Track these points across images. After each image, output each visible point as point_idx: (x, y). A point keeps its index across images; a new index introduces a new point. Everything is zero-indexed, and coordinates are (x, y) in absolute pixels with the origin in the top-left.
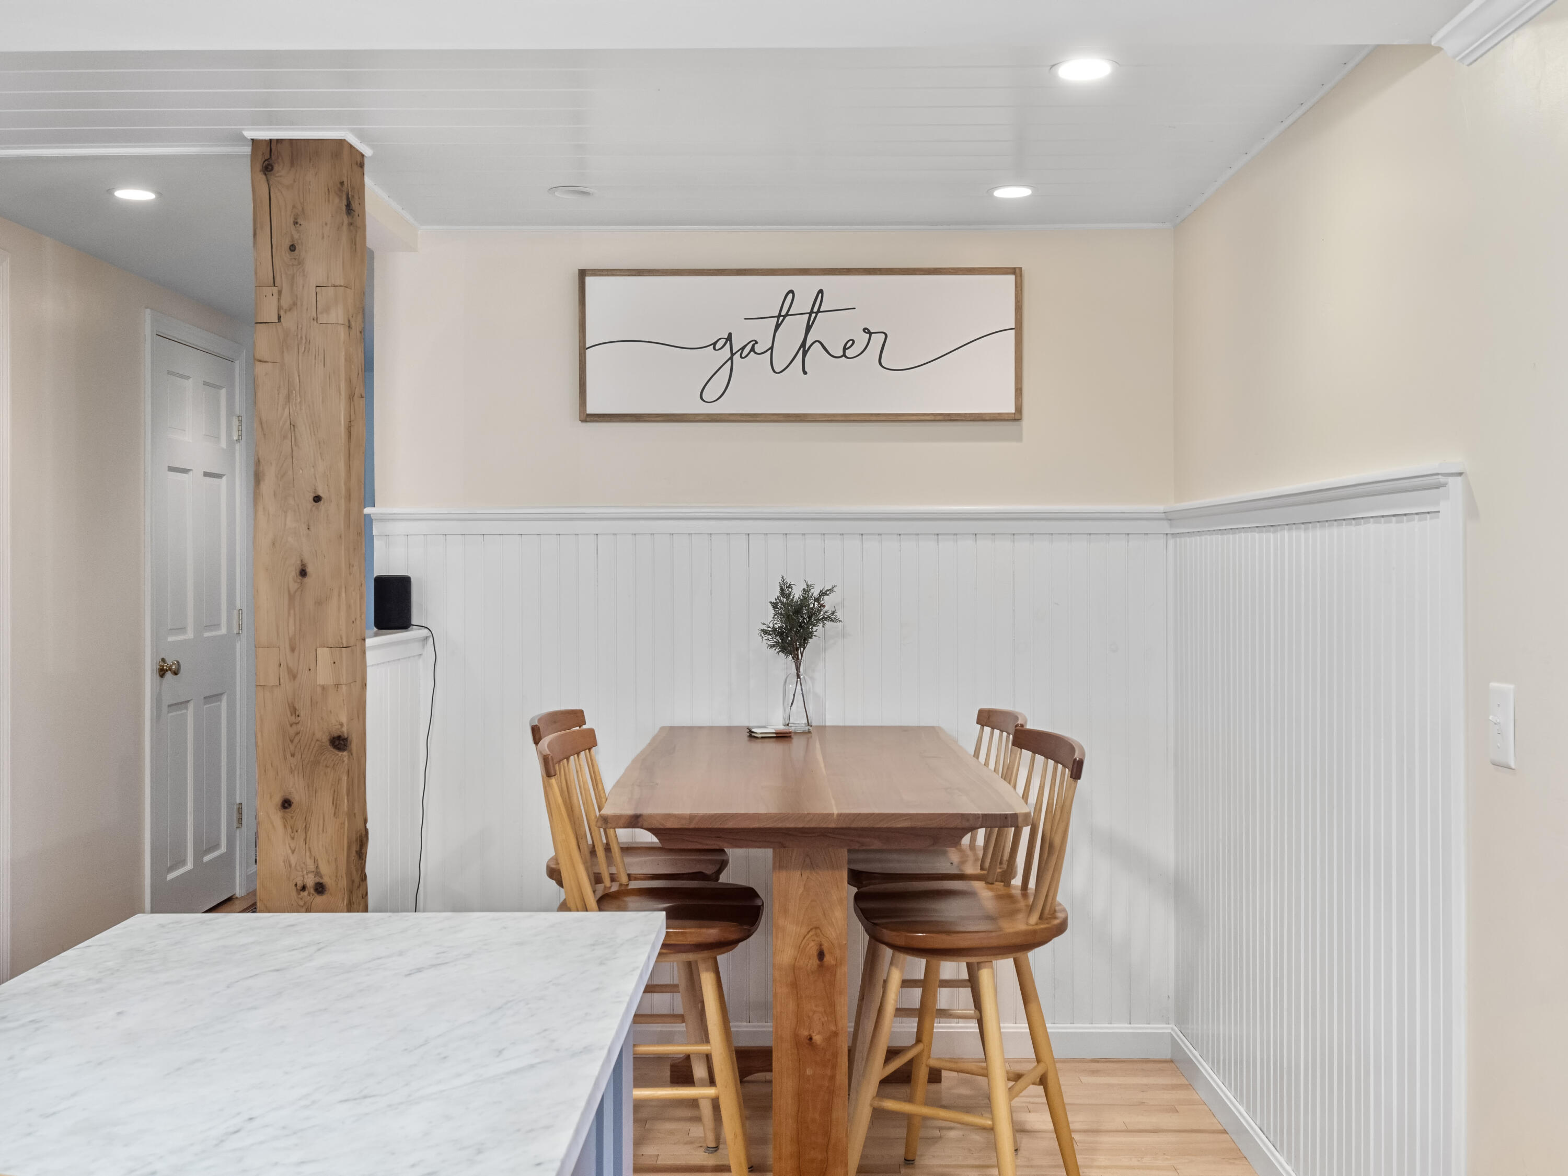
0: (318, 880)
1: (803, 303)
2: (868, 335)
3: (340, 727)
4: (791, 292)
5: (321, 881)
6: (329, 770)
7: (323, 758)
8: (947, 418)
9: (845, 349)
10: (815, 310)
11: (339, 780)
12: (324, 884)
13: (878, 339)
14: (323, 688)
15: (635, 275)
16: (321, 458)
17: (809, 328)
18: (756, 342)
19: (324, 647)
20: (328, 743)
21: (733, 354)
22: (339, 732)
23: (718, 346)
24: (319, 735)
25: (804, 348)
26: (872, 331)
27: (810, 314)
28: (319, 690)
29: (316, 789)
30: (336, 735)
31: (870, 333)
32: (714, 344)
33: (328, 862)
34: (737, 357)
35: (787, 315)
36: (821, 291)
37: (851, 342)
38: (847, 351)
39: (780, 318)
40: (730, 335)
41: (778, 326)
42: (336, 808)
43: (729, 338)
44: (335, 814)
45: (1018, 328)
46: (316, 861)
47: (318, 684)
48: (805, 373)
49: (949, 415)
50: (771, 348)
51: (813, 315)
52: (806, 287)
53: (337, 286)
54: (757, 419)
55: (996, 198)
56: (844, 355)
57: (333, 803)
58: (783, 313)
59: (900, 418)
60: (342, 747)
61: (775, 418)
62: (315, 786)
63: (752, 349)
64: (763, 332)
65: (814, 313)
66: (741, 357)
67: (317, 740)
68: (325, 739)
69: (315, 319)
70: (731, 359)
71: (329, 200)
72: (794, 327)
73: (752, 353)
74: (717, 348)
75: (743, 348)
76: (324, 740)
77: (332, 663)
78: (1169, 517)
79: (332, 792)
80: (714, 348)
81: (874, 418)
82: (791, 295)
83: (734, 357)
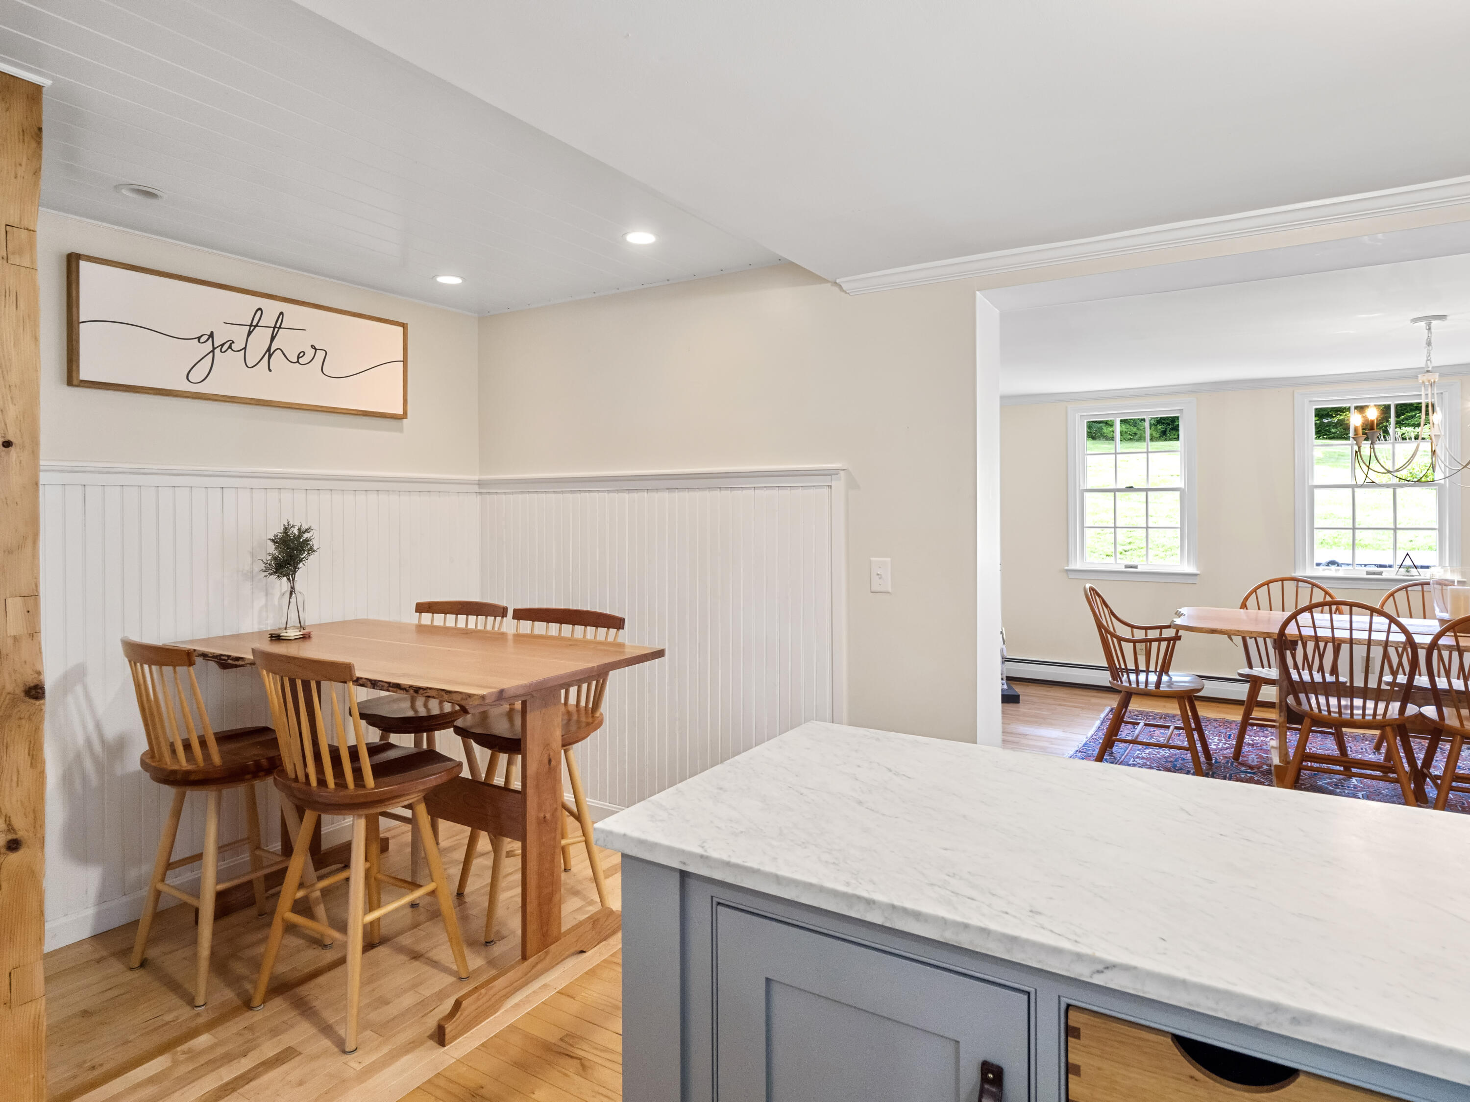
0: (10, 837)
1: (269, 319)
2: (314, 350)
3: (36, 675)
4: (260, 309)
5: (14, 837)
6: (23, 721)
7: (16, 711)
8: (365, 414)
9: (298, 357)
10: (278, 326)
11: (36, 729)
12: (19, 839)
13: (320, 355)
14: (16, 639)
15: (129, 269)
16: (12, 402)
17: (273, 338)
18: (233, 342)
19: (16, 596)
20: (23, 694)
21: (214, 349)
22: (35, 681)
23: (202, 340)
24: (9, 688)
25: (269, 352)
26: (317, 348)
27: (274, 327)
28: (10, 641)
29: (7, 744)
30: (32, 685)
31: (316, 349)
32: (199, 338)
33: (25, 814)
34: (217, 351)
35: (257, 326)
36: (282, 313)
37: (303, 353)
38: (300, 359)
39: (252, 327)
40: (212, 333)
41: (250, 333)
42: (33, 758)
43: (211, 335)
44: (32, 764)
45: (405, 361)
46: (7, 819)
47: (8, 635)
48: (270, 370)
49: (366, 411)
50: (245, 348)
51: (276, 329)
52: (272, 309)
53: (30, 230)
54: (235, 400)
55: (438, 282)
56: (298, 362)
57: (29, 755)
58: (254, 324)
59: (336, 411)
60: (40, 695)
61: (248, 401)
62: (5, 741)
63: (230, 347)
64: (239, 336)
65: (276, 328)
66: (221, 351)
67: (9, 693)
68: (19, 691)
69: (5, 257)
70: (213, 351)
71: (24, 141)
72: (261, 337)
73: (230, 349)
74: (201, 341)
75: (222, 345)
76: (17, 692)
77: (26, 612)
78: (481, 484)
79: (27, 743)
80: (199, 342)
81: (320, 409)
82: (259, 312)
83: (215, 351)
